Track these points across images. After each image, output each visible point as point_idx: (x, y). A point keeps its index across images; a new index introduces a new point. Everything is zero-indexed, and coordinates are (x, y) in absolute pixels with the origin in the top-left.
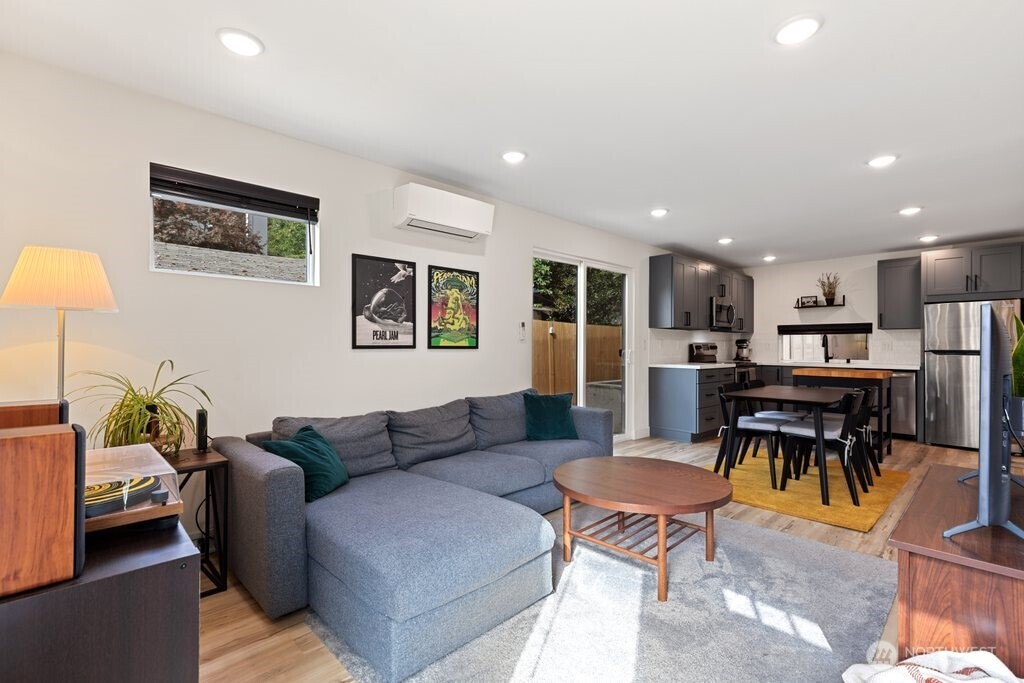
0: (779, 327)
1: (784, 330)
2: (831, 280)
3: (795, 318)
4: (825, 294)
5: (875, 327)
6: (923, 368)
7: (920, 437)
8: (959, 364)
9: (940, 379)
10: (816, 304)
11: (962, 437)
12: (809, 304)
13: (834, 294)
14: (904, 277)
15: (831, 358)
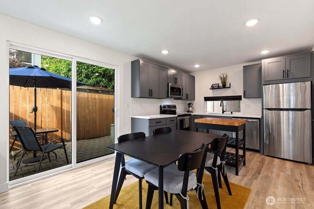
0: (205, 98)
1: (207, 99)
2: (225, 76)
3: (211, 94)
4: (222, 83)
5: (242, 97)
6: (262, 117)
7: (261, 151)
8: (279, 115)
9: (271, 123)
10: (219, 88)
11: (281, 153)
12: (216, 87)
13: (226, 82)
14: (254, 73)
15: (225, 111)
